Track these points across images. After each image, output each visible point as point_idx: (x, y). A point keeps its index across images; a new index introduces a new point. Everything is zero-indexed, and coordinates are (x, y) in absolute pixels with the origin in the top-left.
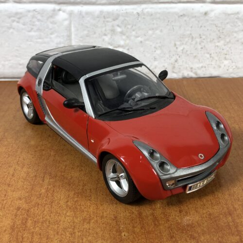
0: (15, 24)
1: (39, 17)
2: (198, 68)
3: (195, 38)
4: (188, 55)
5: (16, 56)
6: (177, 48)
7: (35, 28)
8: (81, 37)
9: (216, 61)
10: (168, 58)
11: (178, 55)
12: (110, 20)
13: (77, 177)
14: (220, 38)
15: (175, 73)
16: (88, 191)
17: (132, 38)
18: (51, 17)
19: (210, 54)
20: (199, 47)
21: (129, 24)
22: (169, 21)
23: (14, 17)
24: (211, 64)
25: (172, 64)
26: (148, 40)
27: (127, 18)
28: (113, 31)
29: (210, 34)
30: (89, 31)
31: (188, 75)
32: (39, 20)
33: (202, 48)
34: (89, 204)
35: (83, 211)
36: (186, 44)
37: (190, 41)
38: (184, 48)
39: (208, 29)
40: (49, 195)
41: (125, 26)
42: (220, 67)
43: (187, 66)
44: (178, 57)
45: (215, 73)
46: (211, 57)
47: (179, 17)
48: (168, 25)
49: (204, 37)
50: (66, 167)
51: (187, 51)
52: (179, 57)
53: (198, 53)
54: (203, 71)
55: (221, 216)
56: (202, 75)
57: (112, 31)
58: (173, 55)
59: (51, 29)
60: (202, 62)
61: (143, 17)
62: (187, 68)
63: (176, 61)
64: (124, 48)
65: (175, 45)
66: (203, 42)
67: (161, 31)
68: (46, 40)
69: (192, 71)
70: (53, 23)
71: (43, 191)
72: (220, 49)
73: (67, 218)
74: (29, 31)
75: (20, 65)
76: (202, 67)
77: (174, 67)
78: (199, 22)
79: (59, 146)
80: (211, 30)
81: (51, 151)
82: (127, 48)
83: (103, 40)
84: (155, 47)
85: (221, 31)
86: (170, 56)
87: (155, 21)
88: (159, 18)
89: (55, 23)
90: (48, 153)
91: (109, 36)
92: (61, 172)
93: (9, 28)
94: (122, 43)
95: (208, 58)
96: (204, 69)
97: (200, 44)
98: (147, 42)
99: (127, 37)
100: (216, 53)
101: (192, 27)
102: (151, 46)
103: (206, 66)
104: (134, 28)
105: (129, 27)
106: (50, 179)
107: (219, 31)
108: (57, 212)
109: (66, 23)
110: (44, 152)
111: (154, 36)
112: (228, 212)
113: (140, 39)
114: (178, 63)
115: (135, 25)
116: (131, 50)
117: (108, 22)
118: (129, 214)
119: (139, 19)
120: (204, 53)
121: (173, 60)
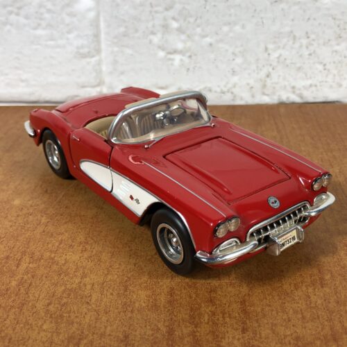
0: (13, 18)
1: (49, 6)
2: (304, 87)
3: (299, 39)
4: (287, 66)
5: (17, 68)
6: (269, 54)
7: (44, 24)
8: (116, 37)
9: (334, 75)
10: (254, 71)
11: (271, 65)
12: (160, 9)
13: (74, 262)
14: (340, 37)
15: (268, 95)
16: (89, 287)
17: (197, 38)
18: (68, 5)
19: (325, 65)
20: (306, 53)
21: (191, 16)
22: (255, 10)
23: (11, 6)
24: (326, 82)
25: (261, 80)
26: (221, 41)
27: (186, 7)
28: (166, 27)
29: (324, 32)
30: (126, 27)
31: (288, 98)
32: (49, 11)
33: (310, 55)
34: (85, 310)
35: (73, 323)
36: (283, 48)
37: (291, 43)
38: (280, 55)
39: (320, 24)
40: (22, 290)
41: (185, 20)
42: (340, 86)
43: (286, 83)
44: (270, 70)
45: (332, 96)
46: (325, 69)
47: (272, 3)
48: (253, 16)
49: (313, 36)
50: (60, 243)
51: (285, 59)
52: (273, 69)
53: (304, 63)
54: (312, 92)
55: (318, 343)
56: (311, 100)
57: (163, 26)
58: (264, 66)
59: (68, 25)
60: (311, 78)
61: (213, 4)
62: (285, 87)
63: (268, 76)
64: (184, 55)
65: (266, 49)
66: (312, 45)
67: (243, 27)
68: (61, 42)
69: (294, 92)
70: (72, 15)
71: (14, 283)
72: (341, 56)
73: (42, 334)
74: (35, 29)
75: (22, 81)
76: (311, 86)
77: (264, 86)
78: (304, 11)
79: (57, 209)
80: (325, 25)
81: (42, 216)
82: (188, 54)
83: (151, 42)
84: (233, 53)
85: (342, 26)
86: (257, 67)
87: (232, 11)
88: (239, 5)
89: (75, 16)
90: (37, 220)
91: (159, 35)
92: (51, 252)
93: (5, 24)
94: (180, 46)
95: (321, 72)
96: (314, 88)
97: (307, 47)
98: (221, 45)
99: (189, 36)
100: (334, 62)
101: (293, 20)
102: (227, 50)
103: (318, 84)
104: (198, 21)
105: (192, 20)
106: (30, 263)
107: (339, 26)
108: (27, 323)
109: (92, 15)
110: (30, 217)
111: (231, 35)
112: (332, 335)
113: (208, 40)
114: (271, 80)
115: (201, 18)
116: (194, 57)
117: (156, 12)
118: (151, 332)
119: (208, 7)
120: (314, 63)
121: (263, 74)
